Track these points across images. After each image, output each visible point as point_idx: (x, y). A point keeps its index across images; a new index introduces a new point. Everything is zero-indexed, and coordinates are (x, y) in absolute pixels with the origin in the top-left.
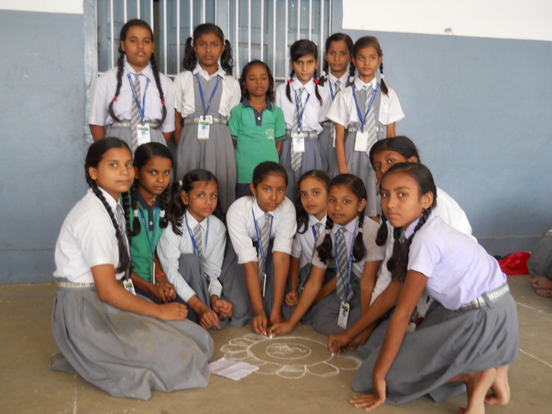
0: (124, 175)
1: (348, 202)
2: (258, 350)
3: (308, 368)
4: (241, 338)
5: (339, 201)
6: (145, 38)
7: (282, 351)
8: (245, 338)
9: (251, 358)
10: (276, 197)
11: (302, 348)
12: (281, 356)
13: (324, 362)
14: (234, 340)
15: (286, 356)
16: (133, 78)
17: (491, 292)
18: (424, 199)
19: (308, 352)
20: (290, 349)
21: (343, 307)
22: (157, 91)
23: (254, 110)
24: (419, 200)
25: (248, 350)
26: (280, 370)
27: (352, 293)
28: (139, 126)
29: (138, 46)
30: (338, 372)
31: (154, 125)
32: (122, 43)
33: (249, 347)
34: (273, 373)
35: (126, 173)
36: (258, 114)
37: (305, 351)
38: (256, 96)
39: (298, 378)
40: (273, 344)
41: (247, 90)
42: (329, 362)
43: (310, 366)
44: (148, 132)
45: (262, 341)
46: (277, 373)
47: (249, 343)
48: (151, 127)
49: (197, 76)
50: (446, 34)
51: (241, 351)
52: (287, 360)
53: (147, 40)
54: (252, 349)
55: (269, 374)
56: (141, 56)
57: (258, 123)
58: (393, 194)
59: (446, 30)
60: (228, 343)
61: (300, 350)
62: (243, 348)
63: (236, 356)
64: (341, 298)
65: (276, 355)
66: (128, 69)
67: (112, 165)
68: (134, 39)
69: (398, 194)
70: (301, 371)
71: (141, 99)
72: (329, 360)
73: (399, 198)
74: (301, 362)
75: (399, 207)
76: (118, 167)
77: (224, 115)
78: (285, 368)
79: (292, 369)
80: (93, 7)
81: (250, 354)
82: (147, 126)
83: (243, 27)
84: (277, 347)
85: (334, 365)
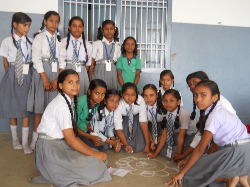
0: (75, 87)
1: (172, 101)
2: (133, 164)
3: (155, 173)
4: (124, 158)
5: (169, 101)
6: (80, 25)
7: (143, 164)
8: (126, 158)
9: (129, 167)
10: (131, 98)
11: (152, 164)
12: (143, 167)
13: (162, 170)
14: (122, 159)
15: (144, 167)
16: (74, 42)
17: (239, 140)
18: (213, 98)
19: (155, 165)
20: (147, 164)
21: (169, 148)
22: (84, 48)
23: (127, 58)
24: (211, 98)
25: (128, 164)
26: (143, 173)
27: (173, 142)
28: (76, 63)
29: (76, 28)
30: (169, 175)
31: (82, 64)
32: (70, 27)
33: (129, 162)
34: (139, 174)
35: (76, 86)
36: (129, 60)
37: (153, 165)
38: (129, 53)
39: (151, 177)
40: (139, 162)
41: (125, 49)
42: (165, 170)
43: (156, 172)
44: (80, 66)
45: (134, 160)
46: (141, 174)
47: (128, 161)
48: (81, 64)
49: (104, 43)
50: (219, 24)
51: (125, 164)
52: (145, 169)
53: (81, 26)
54: (130, 163)
55: (138, 174)
56: (77, 33)
57: (129, 64)
58: (199, 96)
59: (219, 23)
60: (119, 160)
61: (151, 165)
62: (126, 163)
63: (122, 166)
64: (168, 144)
65: (140, 166)
66: (72, 38)
67: (70, 82)
68: (75, 25)
69: (202, 95)
70: (152, 174)
71: (77, 51)
72: (164, 169)
73: (202, 97)
74: (152, 170)
75: (202, 101)
76: (72, 83)
77: (115, 60)
78: (144, 172)
79: (148, 173)
80: (63, 12)
81: (129, 166)
82: (79, 63)
83: (127, 21)
84: (141, 163)
85: (167, 171)
